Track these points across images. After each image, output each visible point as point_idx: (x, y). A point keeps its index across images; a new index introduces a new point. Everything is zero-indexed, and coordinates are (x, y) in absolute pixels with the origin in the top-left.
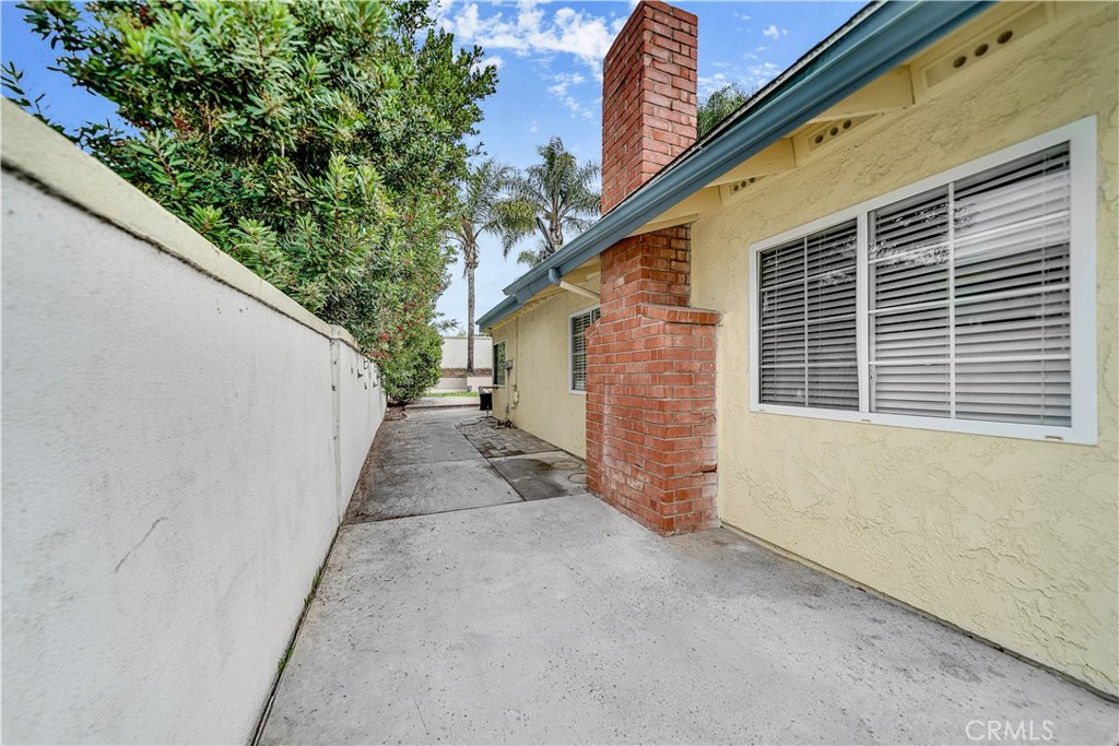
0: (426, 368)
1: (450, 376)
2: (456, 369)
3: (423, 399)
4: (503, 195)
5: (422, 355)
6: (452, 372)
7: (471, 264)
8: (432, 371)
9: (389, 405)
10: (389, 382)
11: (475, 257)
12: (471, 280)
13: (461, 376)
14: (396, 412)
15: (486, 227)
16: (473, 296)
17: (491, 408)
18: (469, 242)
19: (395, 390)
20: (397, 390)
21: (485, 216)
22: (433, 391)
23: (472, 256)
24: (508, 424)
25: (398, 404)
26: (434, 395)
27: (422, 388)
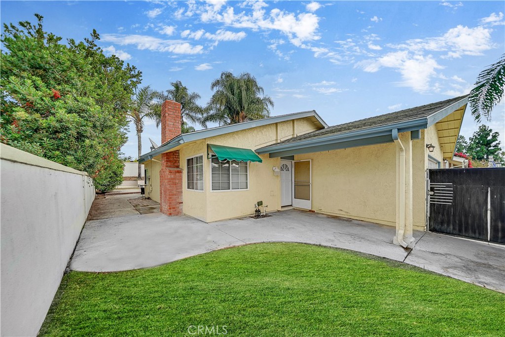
0: (116, 177)
1: (129, 180)
2: (133, 177)
3: (114, 190)
4: (154, 101)
5: (113, 172)
6: (130, 178)
7: (140, 130)
8: (119, 179)
9: (97, 193)
10: (96, 184)
11: (141, 128)
12: (139, 138)
13: (135, 180)
14: (101, 197)
15: (146, 115)
16: (141, 145)
17: (144, 194)
18: (138, 121)
19: (100, 187)
20: (101, 187)
21: (146, 110)
22: (119, 187)
23: (139, 127)
24: (149, 198)
25: (101, 193)
26: (120, 189)
27: (113, 186)
